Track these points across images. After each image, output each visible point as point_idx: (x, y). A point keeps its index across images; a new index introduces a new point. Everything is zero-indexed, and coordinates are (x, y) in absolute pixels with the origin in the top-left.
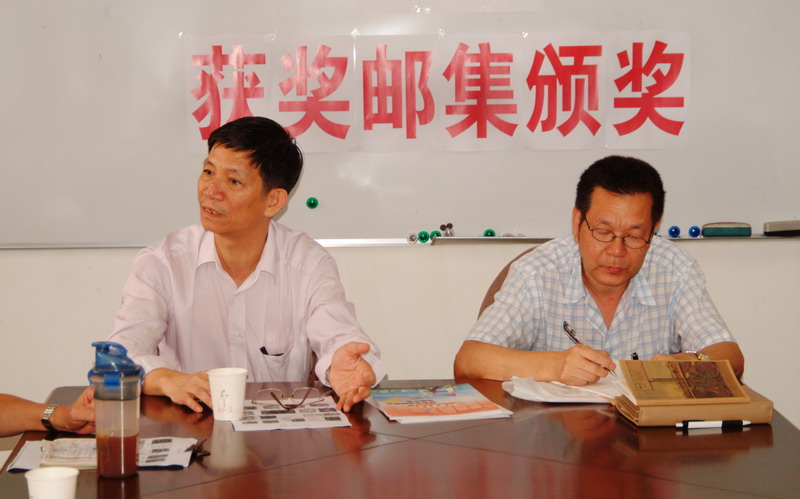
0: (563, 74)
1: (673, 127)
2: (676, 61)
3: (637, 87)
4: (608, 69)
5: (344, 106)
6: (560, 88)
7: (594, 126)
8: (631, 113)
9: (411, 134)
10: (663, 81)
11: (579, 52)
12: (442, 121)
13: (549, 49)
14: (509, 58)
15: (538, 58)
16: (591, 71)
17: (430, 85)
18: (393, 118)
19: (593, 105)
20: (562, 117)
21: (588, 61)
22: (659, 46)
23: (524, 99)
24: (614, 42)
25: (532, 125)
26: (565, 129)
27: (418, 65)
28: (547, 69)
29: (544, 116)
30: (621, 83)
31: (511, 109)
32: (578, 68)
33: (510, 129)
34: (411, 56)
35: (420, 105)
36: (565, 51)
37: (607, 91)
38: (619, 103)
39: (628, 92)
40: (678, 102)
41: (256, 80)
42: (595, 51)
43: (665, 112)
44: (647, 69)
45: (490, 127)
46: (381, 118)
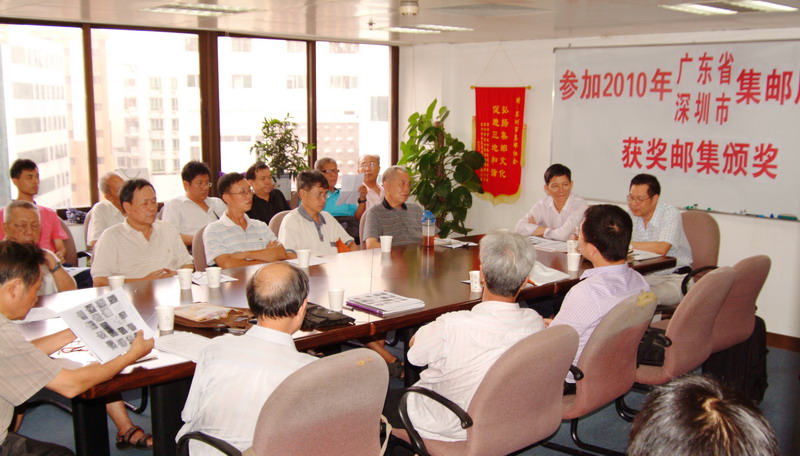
0: (736, 153)
1: (773, 176)
2: (775, 151)
3: (761, 160)
4: (752, 153)
5: (664, 159)
6: (734, 158)
7: (745, 173)
8: (758, 169)
9: (686, 171)
10: (771, 159)
11: (742, 146)
12: (696, 167)
13: (731, 144)
14: (716, 146)
15: (727, 148)
16: (746, 153)
17: (693, 154)
18: (680, 165)
19: (745, 165)
20: (735, 169)
21: (745, 149)
22: (770, 146)
23: (722, 161)
24: (754, 143)
25: (724, 171)
26: (736, 173)
27: (689, 147)
28: (730, 151)
29: (728, 168)
30: (756, 158)
31: (717, 165)
32: (741, 152)
33: (717, 172)
34: (687, 144)
35: (689, 161)
36: (737, 145)
37: (751, 161)
38: (755, 165)
39: (758, 162)
40: (775, 167)
41: (639, 148)
42: (747, 146)
43: (770, 170)
44: (765, 154)
45: (711, 171)
46: (677, 164)
